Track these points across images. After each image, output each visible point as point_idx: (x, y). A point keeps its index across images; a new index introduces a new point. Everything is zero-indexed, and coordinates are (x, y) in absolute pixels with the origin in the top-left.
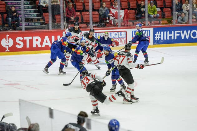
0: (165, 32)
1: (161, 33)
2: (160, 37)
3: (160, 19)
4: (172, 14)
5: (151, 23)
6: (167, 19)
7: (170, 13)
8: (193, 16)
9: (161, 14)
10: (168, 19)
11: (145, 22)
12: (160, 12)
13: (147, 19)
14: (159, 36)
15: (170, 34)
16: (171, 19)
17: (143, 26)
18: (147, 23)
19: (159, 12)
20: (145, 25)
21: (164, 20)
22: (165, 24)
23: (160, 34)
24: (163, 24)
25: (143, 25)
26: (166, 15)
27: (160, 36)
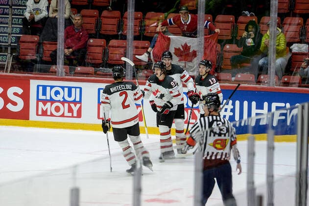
0: (246, 103)
1: (234, 104)
2: (232, 114)
14: (229, 110)
15: (257, 108)
23: (232, 107)
27: (233, 110)
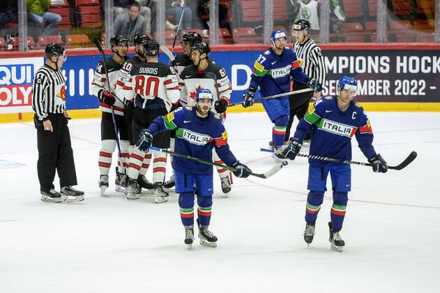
0: (82, 72)
1: (67, 75)
3: (67, 29)
4: (102, 13)
5: (36, 41)
6: (87, 32)
7: (96, 9)
8: (168, 22)
9: (67, 14)
10: (91, 29)
11: (17, 40)
12: (66, 7)
13: (23, 29)
16: (99, 31)
17: (12, 50)
18: (25, 41)
19: (63, 6)
20: (16, 47)
21: (78, 31)
22: (81, 45)
24: (74, 45)
25: (10, 47)
26: (85, 19)
